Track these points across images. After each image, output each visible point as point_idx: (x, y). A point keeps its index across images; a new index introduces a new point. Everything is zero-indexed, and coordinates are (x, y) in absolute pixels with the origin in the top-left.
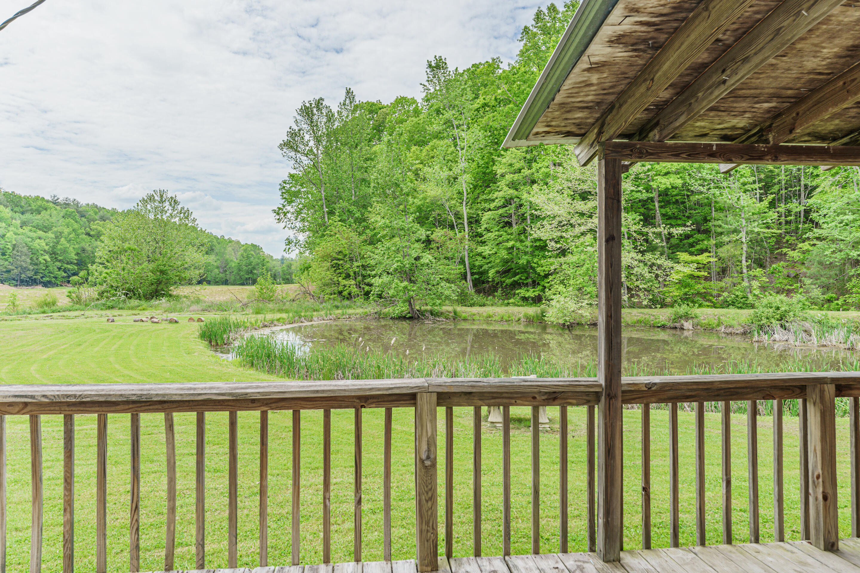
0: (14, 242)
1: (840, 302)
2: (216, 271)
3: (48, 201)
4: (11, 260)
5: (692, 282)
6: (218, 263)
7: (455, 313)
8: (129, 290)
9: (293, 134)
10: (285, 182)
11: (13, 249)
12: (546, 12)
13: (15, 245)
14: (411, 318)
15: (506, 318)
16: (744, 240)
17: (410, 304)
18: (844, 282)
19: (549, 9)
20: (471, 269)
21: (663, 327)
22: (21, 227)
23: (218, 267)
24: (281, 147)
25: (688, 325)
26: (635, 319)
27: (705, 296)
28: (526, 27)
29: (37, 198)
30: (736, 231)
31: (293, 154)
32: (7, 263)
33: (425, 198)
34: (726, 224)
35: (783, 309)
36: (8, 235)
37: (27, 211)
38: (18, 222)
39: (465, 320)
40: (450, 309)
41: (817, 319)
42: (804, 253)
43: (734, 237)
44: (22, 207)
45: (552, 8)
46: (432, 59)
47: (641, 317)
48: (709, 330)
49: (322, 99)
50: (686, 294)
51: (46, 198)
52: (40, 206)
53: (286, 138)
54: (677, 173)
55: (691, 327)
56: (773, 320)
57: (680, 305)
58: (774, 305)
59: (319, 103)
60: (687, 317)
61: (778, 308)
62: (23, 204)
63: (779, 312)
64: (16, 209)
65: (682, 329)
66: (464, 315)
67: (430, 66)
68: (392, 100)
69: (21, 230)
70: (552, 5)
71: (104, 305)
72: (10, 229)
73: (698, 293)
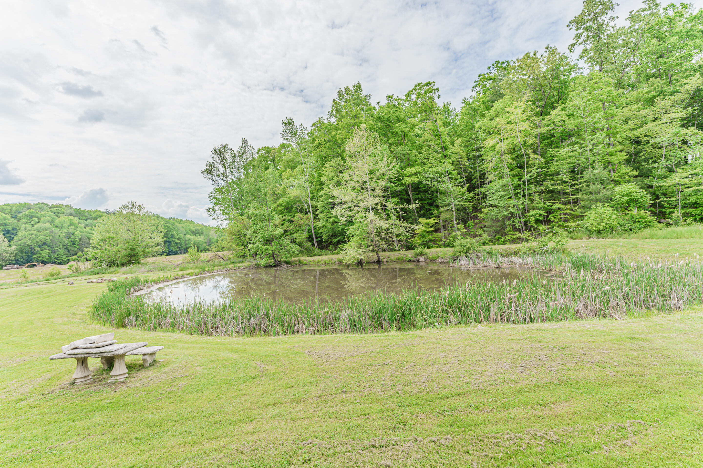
0: (80, 237)
1: (503, 240)
2: (205, 245)
3: (103, 212)
4: (78, 247)
5: (427, 235)
6: (206, 240)
7: (300, 261)
8: (111, 262)
9: (211, 165)
10: (211, 193)
11: (80, 241)
12: (344, 91)
13: (81, 238)
14: (275, 266)
15: (327, 262)
16: (454, 209)
17: (274, 258)
18: (504, 229)
19: (345, 89)
20: (315, 235)
21: (410, 261)
22: (85, 228)
23: (205, 243)
24: (202, 172)
25: (422, 259)
26: (396, 257)
27: (434, 241)
28: (334, 100)
29: (96, 211)
30: (449, 205)
31: (210, 176)
32: (76, 249)
33: (290, 197)
34: (444, 201)
35: (467, 246)
36: (76, 233)
37: (89, 218)
38: (83, 225)
39: (306, 265)
40: (296, 259)
41: (487, 250)
42: (486, 214)
43: (447, 208)
44: (85, 216)
45: (347, 89)
46: (284, 119)
47: (399, 256)
48: (433, 261)
49: (227, 145)
50: (423, 241)
51: (102, 211)
52: (98, 215)
53: (205, 168)
54: (416, 174)
55: (423, 260)
56: (462, 254)
57: (418, 248)
58: (463, 245)
59: (225, 147)
60: (421, 254)
61: (465, 246)
62: (86, 215)
63: (465, 248)
64: (82, 218)
65: (419, 261)
66: (305, 262)
67: (284, 123)
68: (279, 145)
69: (84, 230)
70: (347, 87)
71: (92, 272)
72: (78, 229)
73: (431, 241)
